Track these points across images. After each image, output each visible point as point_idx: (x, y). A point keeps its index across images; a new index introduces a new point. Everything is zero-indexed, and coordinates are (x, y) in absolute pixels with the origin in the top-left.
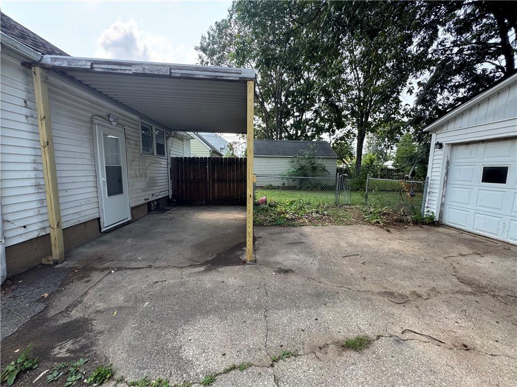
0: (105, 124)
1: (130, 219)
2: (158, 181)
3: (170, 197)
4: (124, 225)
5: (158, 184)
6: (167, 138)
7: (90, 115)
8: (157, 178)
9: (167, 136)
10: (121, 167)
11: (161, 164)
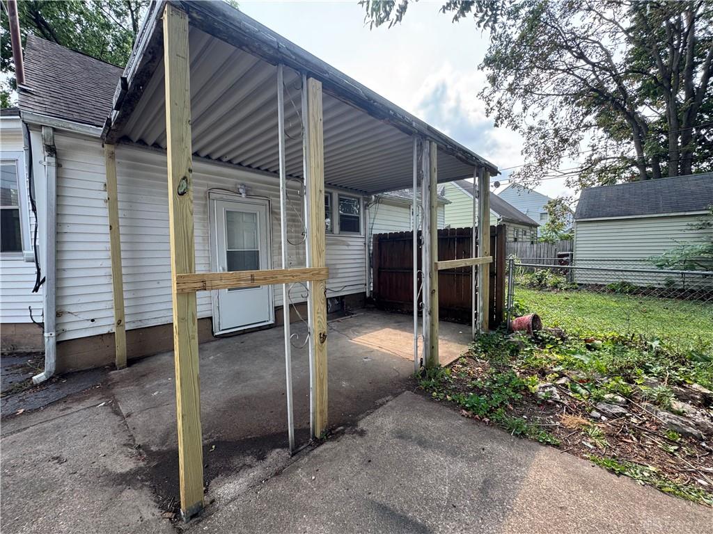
0: (231, 198)
1: (271, 322)
2: (340, 271)
3: (368, 295)
4: (260, 329)
5: (340, 275)
6: (366, 206)
7: (205, 189)
8: (338, 267)
9: (365, 203)
10: (258, 251)
11: (348, 245)
